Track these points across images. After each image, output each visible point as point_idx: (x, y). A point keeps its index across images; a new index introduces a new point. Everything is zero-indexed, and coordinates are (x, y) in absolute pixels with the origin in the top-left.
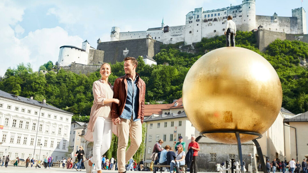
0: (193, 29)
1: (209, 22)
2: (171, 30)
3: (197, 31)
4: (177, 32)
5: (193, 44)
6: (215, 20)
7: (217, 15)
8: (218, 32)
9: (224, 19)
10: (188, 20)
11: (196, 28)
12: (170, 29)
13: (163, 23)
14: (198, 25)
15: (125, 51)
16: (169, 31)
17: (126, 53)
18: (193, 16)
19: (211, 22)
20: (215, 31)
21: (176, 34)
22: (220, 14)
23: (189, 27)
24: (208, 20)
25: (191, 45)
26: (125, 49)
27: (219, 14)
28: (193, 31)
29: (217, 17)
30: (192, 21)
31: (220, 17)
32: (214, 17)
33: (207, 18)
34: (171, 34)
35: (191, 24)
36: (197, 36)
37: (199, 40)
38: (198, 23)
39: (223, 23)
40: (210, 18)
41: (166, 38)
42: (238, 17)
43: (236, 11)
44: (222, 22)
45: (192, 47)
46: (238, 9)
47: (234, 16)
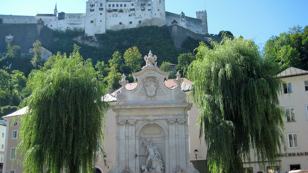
0: (95, 19)
1: (114, 13)
2: (68, 18)
3: (101, 21)
4: (76, 20)
5: (96, 35)
6: (121, 11)
7: (123, 5)
8: (124, 25)
9: (131, 11)
10: (89, 7)
11: (99, 18)
12: (66, 16)
13: (56, 9)
14: (101, 14)
15: (8, 37)
16: (65, 19)
17: (9, 39)
18: (96, 4)
19: (116, 13)
20: (121, 23)
21: (73, 23)
22: (127, 6)
23: (90, 15)
24: (113, 10)
25: (92, 37)
26: (8, 35)
27: (125, 5)
28: (96, 21)
29: (123, 8)
30: (94, 10)
31: (126, 8)
32: (119, 8)
33: (112, 8)
34: (68, 23)
35: (92, 13)
36: (100, 27)
37: (103, 31)
38: (101, 12)
39: (130, 16)
40: (115, 8)
41: (61, 26)
42: (146, 10)
43: (145, 4)
44: (128, 14)
45: (94, 39)
46: (146, 2)
47: (143, 9)
